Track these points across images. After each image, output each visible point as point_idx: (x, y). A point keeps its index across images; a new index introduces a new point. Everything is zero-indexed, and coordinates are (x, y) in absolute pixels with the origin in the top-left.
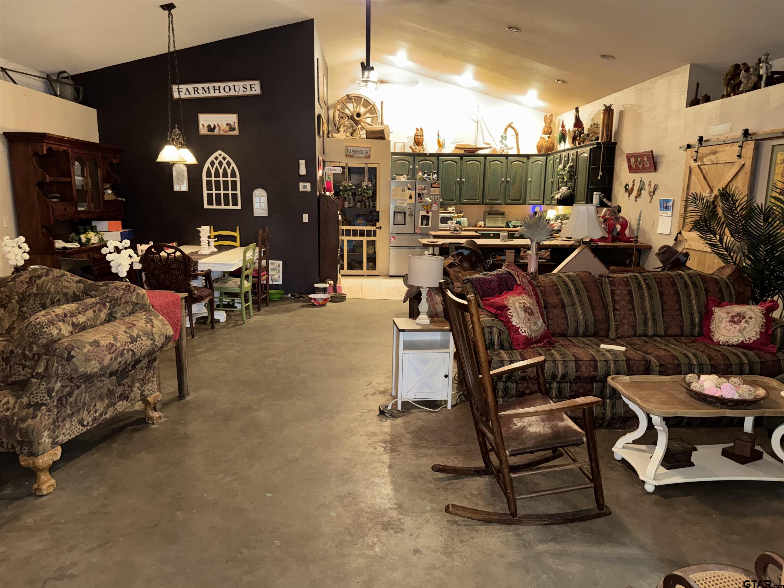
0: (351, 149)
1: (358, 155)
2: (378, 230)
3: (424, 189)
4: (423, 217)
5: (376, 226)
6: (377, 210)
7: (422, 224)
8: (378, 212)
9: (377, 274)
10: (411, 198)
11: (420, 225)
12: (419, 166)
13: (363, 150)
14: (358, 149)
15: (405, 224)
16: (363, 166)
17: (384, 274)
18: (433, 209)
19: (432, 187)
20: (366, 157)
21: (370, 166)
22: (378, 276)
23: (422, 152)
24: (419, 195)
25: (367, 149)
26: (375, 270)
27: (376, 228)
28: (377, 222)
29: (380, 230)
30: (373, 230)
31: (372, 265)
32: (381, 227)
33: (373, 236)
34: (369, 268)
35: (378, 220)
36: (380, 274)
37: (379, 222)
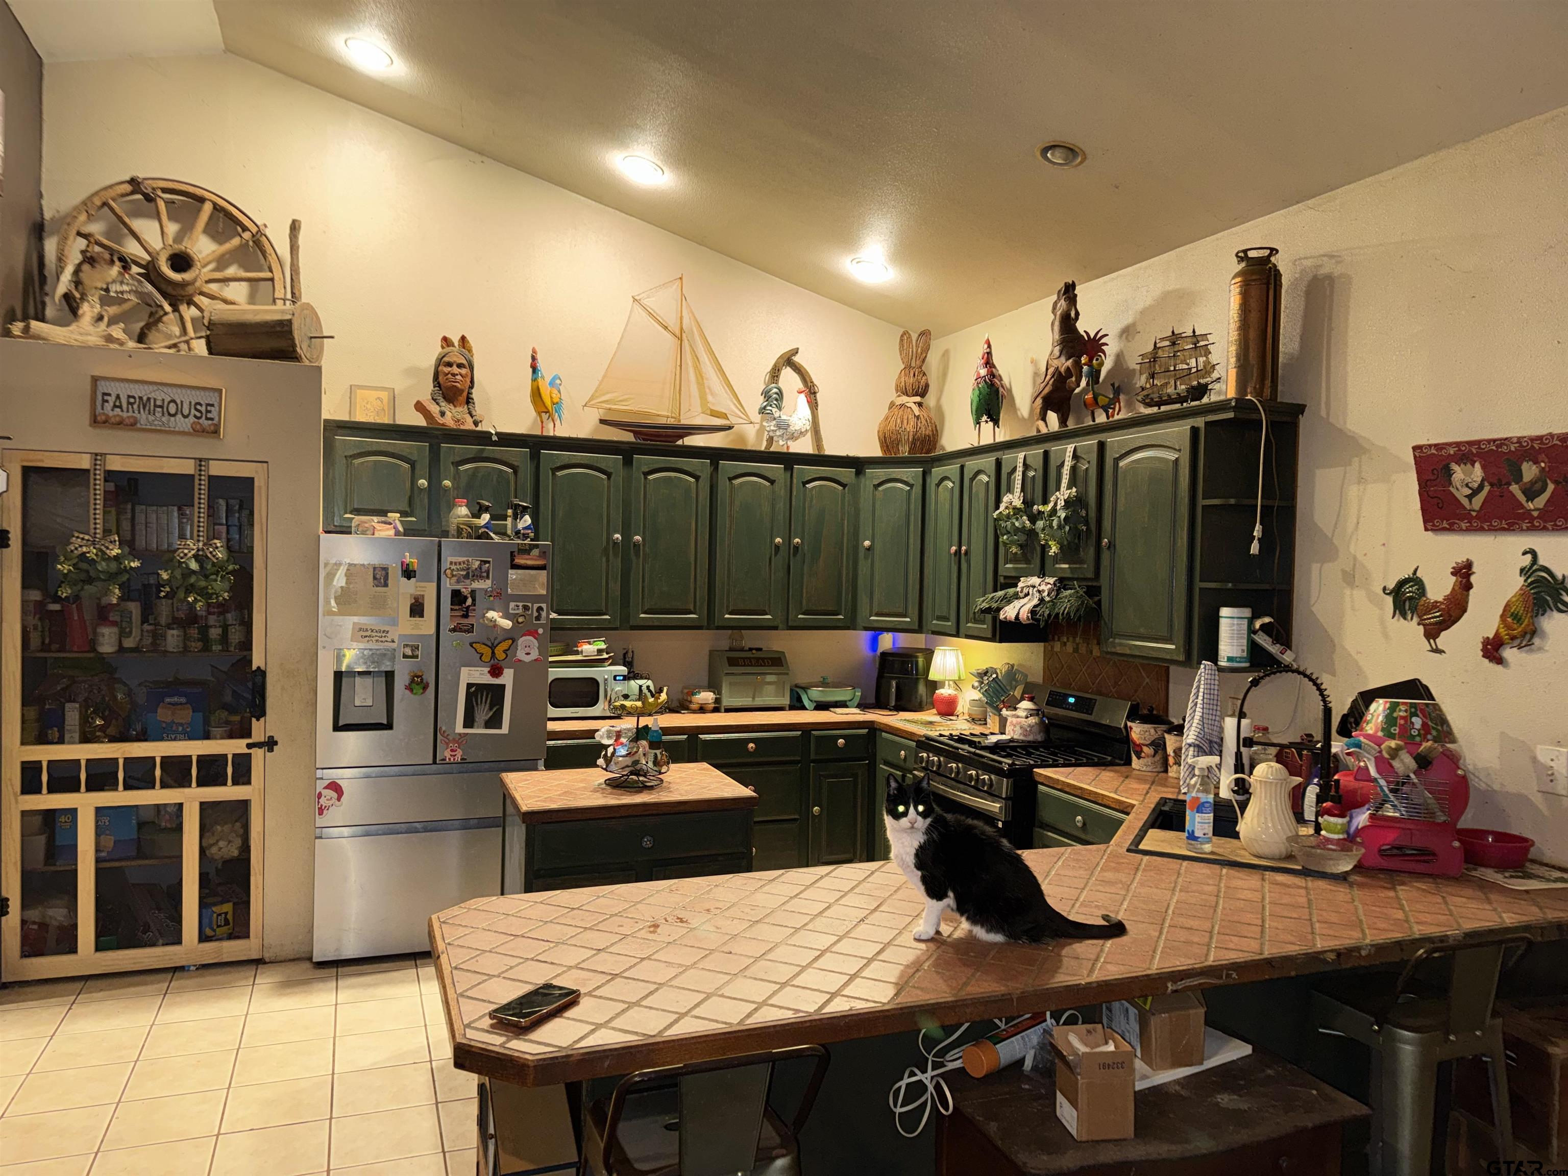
0: (124, 391)
1: (159, 419)
2: (258, 754)
3: (479, 575)
4: (475, 692)
5: (249, 735)
6: (257, 661)
7: (469, 722)
8: (262, 673)
9: (255, 956)
10: (417, 610)
11: (459, 728)
12: (455, 478)
13: (186, 398)
14: (160, 396)
15: (389, 726)
16: (187, 468)
17: (288, 952)
18: (521, 655)
19: (515, 567)
20: (198, 432)
21: (217, 469)
22: (258, 962)
23: (469, 425)
24: (457, 598)
25: (204, 398)
26: (247, 936)
27: (249, 746)
28: (254, 720)
29: (268, 754)
30: (235, 756)
31: (230, 917)
32: (275, 739)
33: (235, 783)
34: (209, 932)
35: (261, 713)
36: (267, 956)
37: (262, 719)
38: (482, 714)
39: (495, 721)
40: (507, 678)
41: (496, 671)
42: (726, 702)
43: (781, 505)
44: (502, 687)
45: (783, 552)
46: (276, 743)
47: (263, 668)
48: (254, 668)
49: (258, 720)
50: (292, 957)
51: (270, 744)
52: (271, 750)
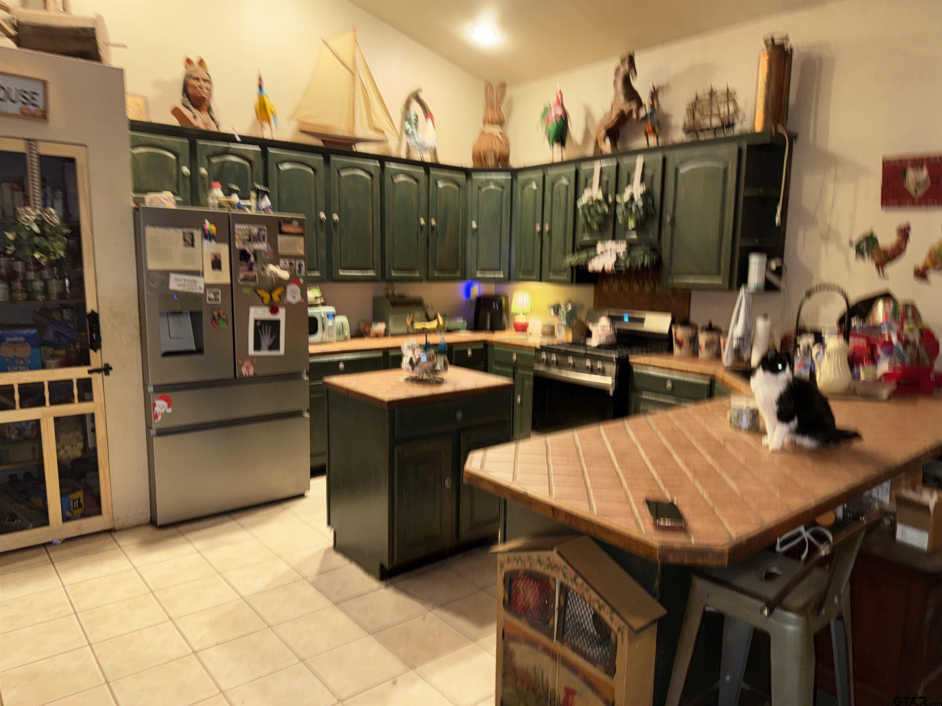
2: (97, 379)
3: (257, 239)
4: (260, 325)
5: (88, 363)
6: (90, 306)
7: (257, 347)
8: (94, 317)
9: (108, 526)
10: (216, 264)
11: (251, 351)
15: (199, 351)
16: (20, 147)
17: (132, 521)
18: (289, 298)
19: (282, 233)
20: (27, 116)
21: (45, 149)
22: (110, 531)
23: (213, 128)
24: (244, 255)
26: (100, 513)
27: (90, 372)
28: (92, 352)
29: (105, 377)
30: (79, 380)
31: (82, 502)
32: (110, 365)
33: (82, 399)
34: (68, 514)
35: (96, 344)
36: (117, 526)
37: (99, 351)
38: (266, 341)
39: (275, 346)
40: (281, 315)
41: (274, 310)
42: (392, 330)
43: (423, 198)
44: (278, 322)
45: (425, 229)
46: (111, 368)
47: (96, 310)
48: (89, 310)
49: (95, 351)
50: (134, 523)
51: (107, 369)
52: (107, 373)
